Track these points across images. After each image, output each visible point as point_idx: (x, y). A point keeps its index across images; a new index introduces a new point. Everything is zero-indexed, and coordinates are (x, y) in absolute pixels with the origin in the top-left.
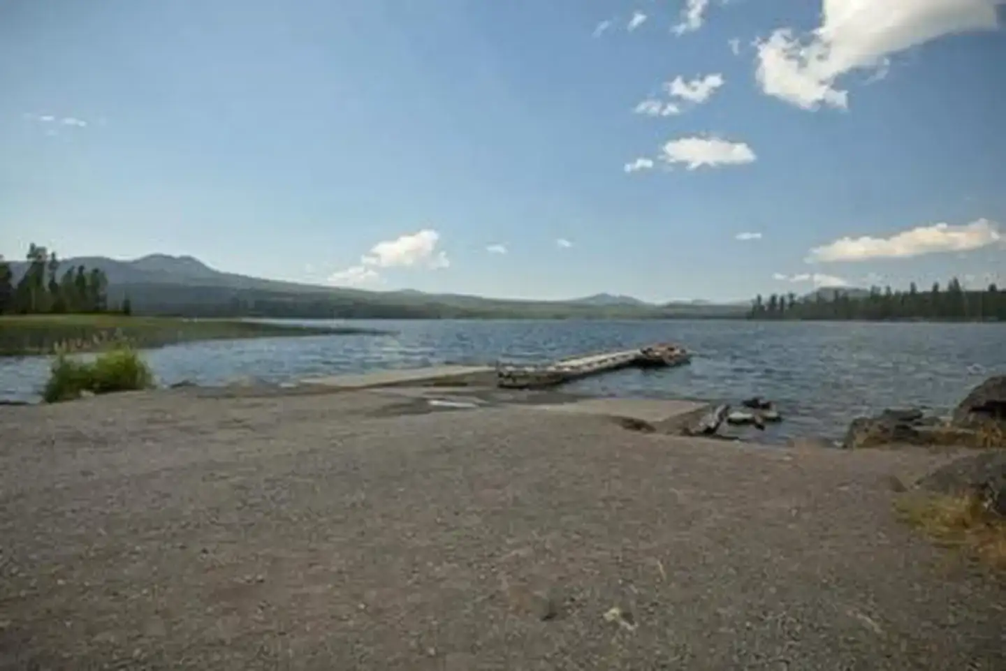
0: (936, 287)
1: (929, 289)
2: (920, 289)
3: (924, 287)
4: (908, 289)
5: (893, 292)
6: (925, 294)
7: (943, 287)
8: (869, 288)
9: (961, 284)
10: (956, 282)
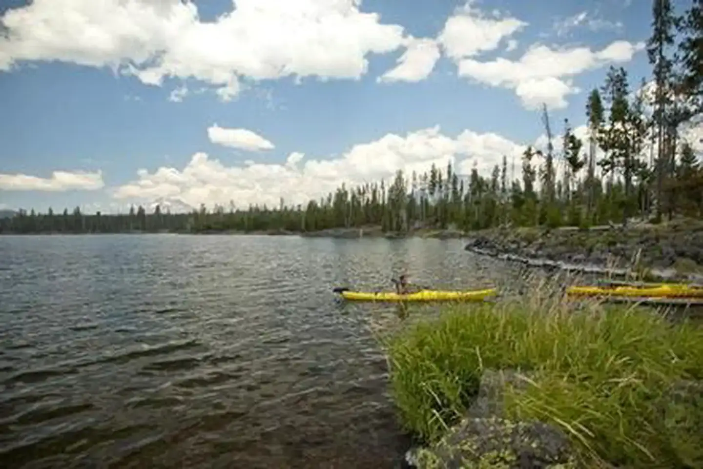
0: (66, 211)
1: (62, 212)
2: (55, 212)
3: (58, 211)
4: (47, 212)
5: (36, 213)
6: (59, 216)
7: (70, 212)
8: (17, 210)
9: (81, 210)
10: (78, 209)
